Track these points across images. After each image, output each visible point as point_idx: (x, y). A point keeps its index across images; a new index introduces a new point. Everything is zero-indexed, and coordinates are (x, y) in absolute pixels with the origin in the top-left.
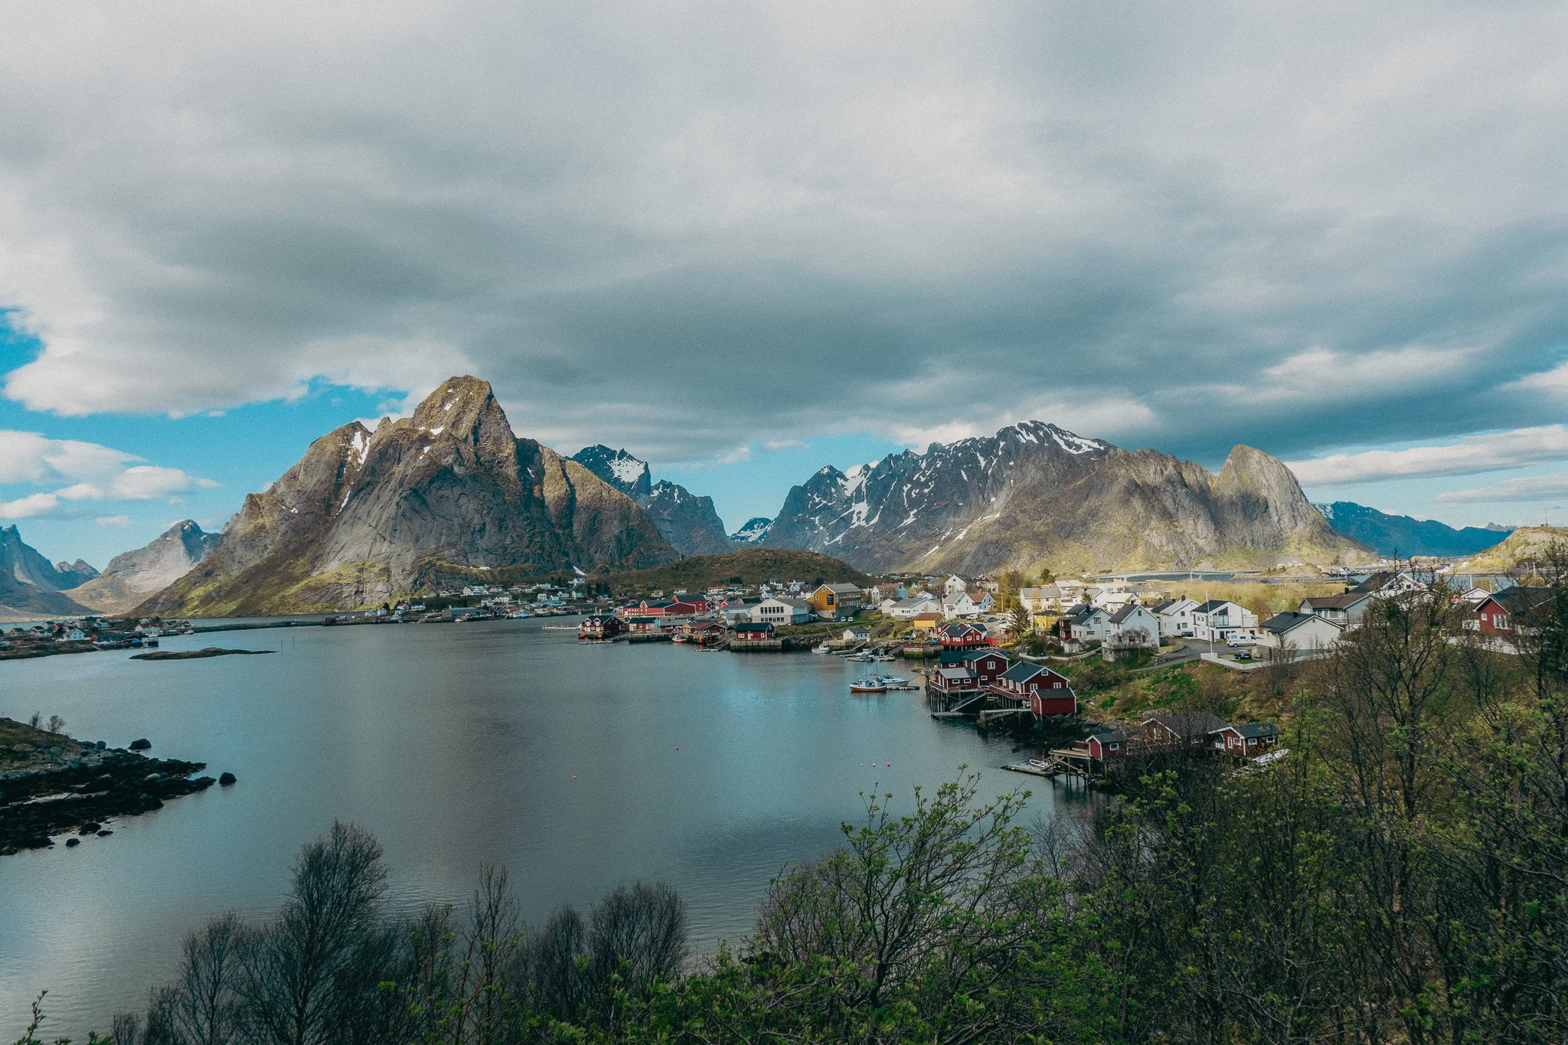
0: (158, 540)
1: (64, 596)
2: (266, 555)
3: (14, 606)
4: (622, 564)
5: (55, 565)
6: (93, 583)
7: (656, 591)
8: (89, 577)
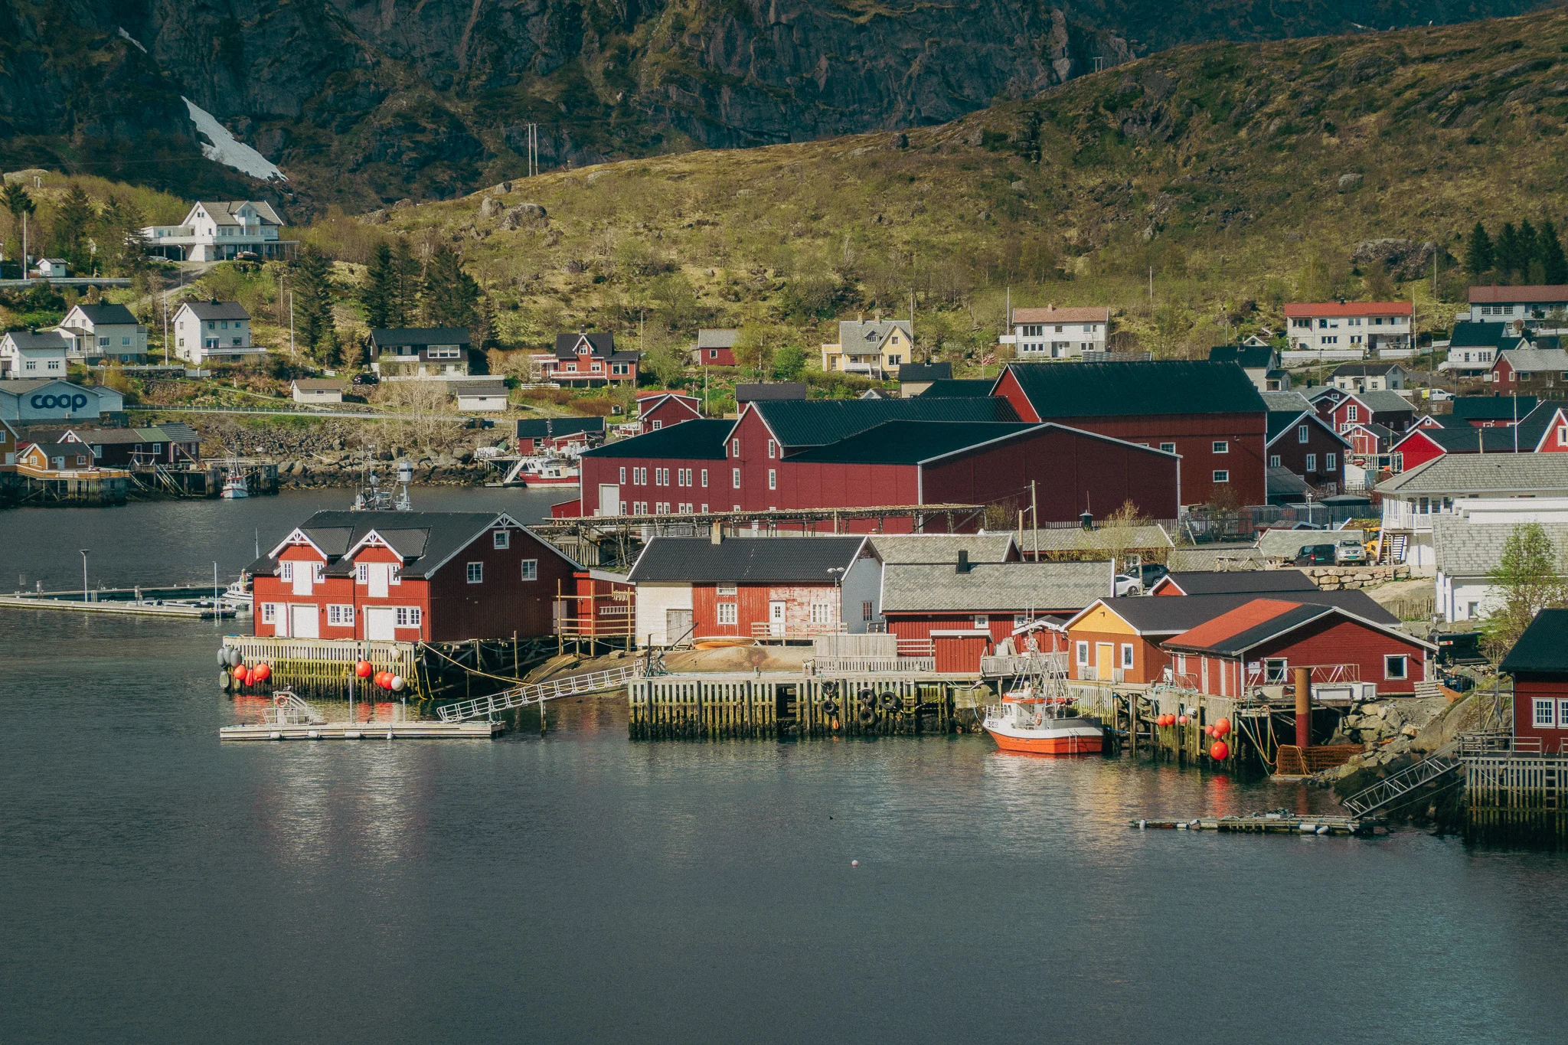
4: (578, 96)
7: (852, 327)
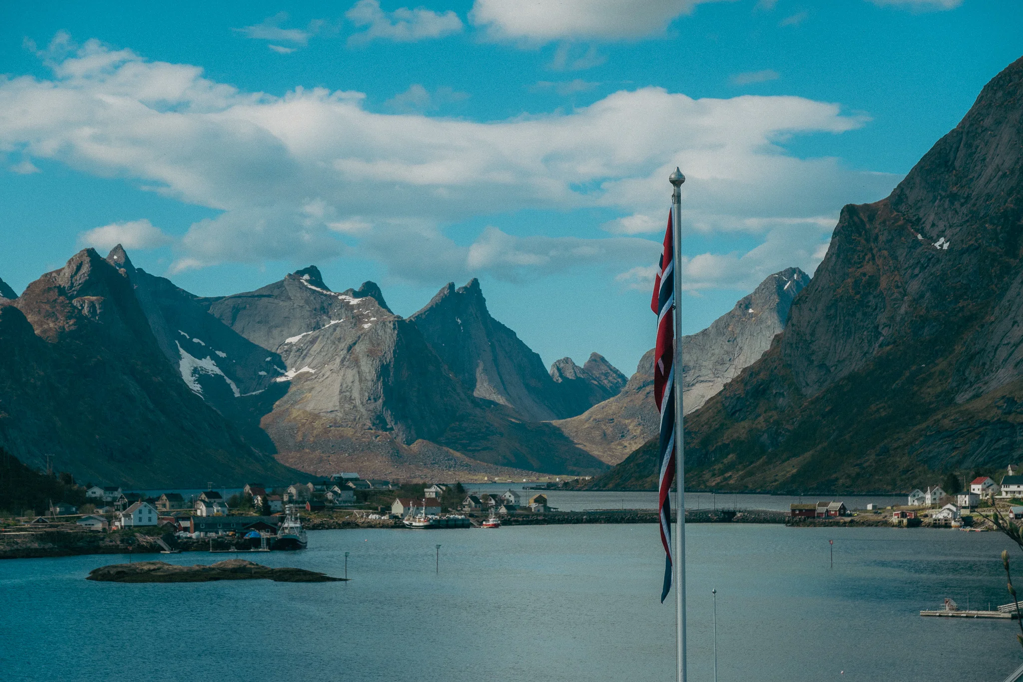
0: (731, 315)
1: (557, 433)
2: (875, 351)
3: (464, 449)
5: (549, 367)
6: (611, 405)
8: (613, 391)
